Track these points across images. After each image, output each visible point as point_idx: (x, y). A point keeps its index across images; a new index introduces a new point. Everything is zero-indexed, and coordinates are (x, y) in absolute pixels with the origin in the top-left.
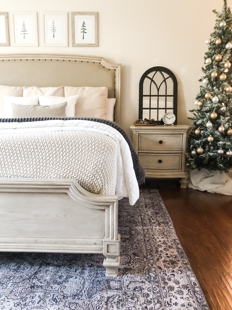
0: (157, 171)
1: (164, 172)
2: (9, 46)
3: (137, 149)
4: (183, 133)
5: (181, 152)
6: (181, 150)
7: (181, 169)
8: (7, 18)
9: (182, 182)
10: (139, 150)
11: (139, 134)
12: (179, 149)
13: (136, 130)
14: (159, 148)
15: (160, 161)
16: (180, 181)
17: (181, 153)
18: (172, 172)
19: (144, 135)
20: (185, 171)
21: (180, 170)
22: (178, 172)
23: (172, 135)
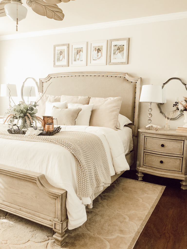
1: (164, 172)
2: (68, 66)
4: (184, 139)
6: (182, 154)
7: (182, 171)
8: (68, 47)
9: (182, 183)
11: (145, 136)
12: (180, 154)
13: (142, 133)
14: (162, 150)
15: (162, 162)
16: (180, 182)
17: (183, 157)
18: (172, 173)
19: (149, 138)
20: (185, 174)
21: (181, 173)
22: (178, 174)
23: (174, 141)
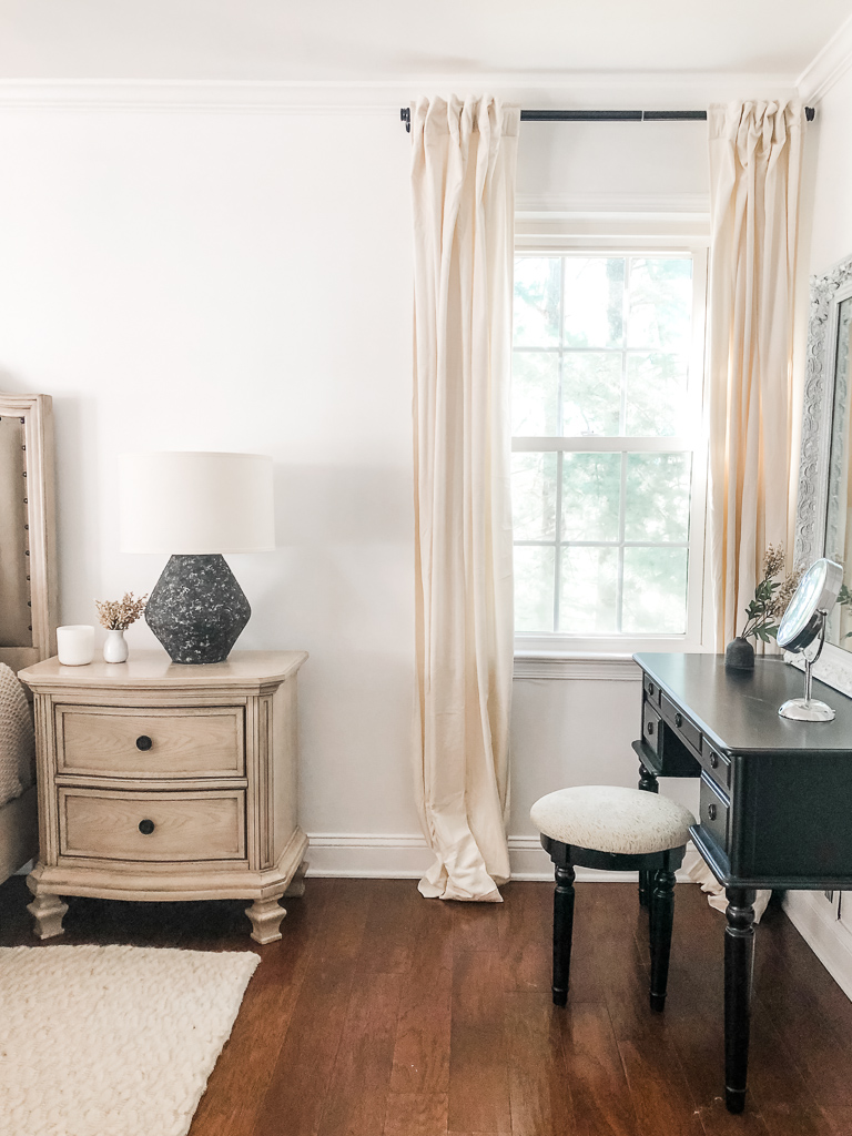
0: (139, 867)
3: (52, 774)
5: (244, 784)
10: (58, 774)
